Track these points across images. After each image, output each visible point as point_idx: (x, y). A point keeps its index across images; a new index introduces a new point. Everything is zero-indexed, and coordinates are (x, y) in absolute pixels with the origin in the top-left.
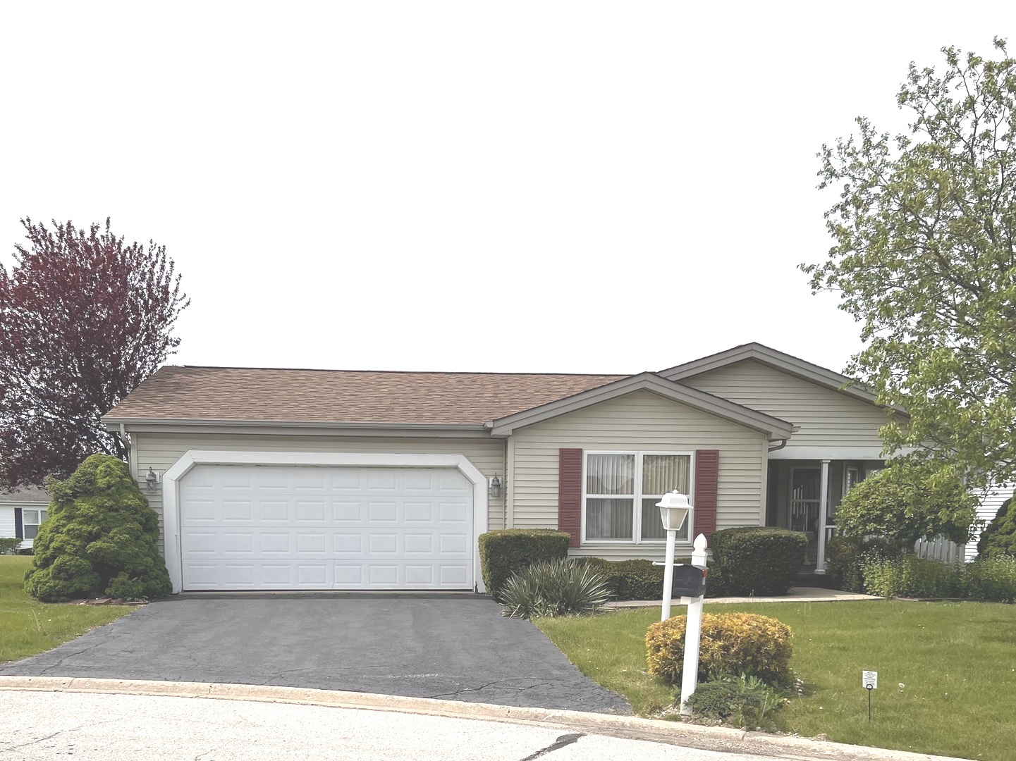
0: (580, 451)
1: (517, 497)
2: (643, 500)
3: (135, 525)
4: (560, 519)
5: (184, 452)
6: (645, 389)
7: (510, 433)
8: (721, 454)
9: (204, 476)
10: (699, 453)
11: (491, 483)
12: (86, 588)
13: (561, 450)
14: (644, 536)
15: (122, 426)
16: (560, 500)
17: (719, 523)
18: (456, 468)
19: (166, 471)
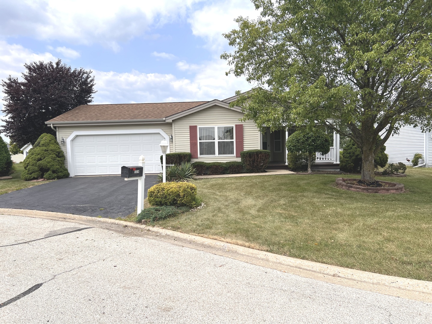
0: (196, 127)
1: (176, 142)
2: (218, 142)
3: (54, 156)
4: (191, 149)
5: (73, 132)
6: (216, 105)
7: (172, 121)
8: (244, 126)
9: (79, 139)
10: (236, 125)
11: (170, 137)
12: (36, 176)
13: (190, 126)
14: (219, 154)
15: (52, 124)
16: (191, 143)
17: (244, 149)
18: (159, 133)
19: (67, 138)
